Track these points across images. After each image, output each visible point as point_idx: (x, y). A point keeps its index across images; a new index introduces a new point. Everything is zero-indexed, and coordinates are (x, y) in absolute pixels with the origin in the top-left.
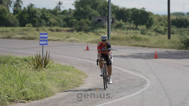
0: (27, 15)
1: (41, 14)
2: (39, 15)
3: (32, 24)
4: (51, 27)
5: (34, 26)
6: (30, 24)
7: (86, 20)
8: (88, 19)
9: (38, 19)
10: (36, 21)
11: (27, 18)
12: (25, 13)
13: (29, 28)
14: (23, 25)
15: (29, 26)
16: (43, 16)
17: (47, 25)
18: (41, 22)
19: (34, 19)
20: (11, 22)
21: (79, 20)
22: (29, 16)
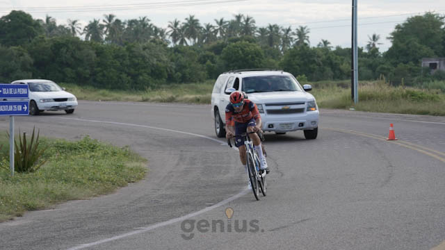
0: (298, 59)
1: (324, 57)
2: (320, 59)
3: (306, 76)
4: (342, 79)
5: (310, 79)
6: (304, 75)
7: (408, 66)
8: (411, 63)
9: (320, 65)
10: (314, 69)
11: (298, 65)
12: (295, 56)
15: (301, 79)
16: (328, 61)
17: (335, 77)
18: (322, 71)
19: (312, 66)
21: (396, 66)
22: (302, 62)
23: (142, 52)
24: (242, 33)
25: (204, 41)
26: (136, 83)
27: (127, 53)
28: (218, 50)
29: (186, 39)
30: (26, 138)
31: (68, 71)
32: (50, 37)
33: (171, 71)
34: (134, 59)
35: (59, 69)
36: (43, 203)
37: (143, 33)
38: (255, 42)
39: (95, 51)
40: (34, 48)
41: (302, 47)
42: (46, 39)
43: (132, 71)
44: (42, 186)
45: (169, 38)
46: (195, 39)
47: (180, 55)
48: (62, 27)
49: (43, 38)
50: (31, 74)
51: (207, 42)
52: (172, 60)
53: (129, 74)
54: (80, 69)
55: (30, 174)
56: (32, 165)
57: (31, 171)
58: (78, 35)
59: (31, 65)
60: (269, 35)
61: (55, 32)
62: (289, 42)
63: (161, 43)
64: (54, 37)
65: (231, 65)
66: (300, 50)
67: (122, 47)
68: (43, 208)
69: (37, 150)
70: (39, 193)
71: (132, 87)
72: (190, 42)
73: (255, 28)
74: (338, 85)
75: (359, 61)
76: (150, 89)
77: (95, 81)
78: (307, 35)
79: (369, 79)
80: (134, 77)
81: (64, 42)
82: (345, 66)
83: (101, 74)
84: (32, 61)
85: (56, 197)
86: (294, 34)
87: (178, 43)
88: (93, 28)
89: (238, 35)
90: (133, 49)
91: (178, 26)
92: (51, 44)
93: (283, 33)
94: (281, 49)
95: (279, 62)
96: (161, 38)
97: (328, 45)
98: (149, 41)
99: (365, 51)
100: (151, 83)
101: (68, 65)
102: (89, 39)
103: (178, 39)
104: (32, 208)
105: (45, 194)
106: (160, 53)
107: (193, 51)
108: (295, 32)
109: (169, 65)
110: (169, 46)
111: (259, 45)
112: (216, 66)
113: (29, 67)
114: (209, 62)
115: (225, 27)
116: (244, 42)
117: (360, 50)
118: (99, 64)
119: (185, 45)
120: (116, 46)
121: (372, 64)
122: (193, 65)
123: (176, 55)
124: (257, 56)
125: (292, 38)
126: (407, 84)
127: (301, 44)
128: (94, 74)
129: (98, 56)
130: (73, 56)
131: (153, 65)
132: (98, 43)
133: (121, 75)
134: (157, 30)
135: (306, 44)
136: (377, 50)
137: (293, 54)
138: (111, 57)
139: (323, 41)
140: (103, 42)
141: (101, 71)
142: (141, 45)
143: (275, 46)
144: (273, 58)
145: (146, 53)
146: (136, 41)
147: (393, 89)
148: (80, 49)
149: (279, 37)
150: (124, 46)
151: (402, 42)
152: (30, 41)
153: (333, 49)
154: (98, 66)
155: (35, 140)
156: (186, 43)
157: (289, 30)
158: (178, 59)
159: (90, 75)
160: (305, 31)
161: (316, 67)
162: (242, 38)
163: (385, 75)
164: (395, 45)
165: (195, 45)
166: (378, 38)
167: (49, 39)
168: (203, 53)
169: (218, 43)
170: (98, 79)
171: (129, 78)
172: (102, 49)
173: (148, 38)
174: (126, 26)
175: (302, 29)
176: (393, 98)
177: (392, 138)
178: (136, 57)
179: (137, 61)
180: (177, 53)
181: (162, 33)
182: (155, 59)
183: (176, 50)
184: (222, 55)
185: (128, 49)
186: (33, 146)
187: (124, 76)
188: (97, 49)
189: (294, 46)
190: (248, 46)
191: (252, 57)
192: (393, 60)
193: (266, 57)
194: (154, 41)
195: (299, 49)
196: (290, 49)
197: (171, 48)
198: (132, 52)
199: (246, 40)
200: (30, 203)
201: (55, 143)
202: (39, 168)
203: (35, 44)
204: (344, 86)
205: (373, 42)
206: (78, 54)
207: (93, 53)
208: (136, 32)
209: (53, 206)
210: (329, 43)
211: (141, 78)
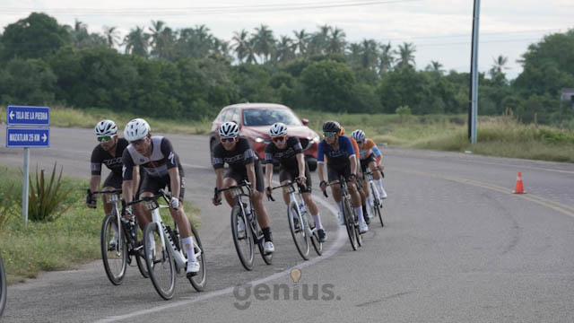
0: (400, 85)
1: (434, 84)
2: (429, 86)
3: (410, 107)
4: (456, 113)
5: (415, 113)
6: (406, 107)
7: (544, 98)
8: (547, 94)
9: (427, 94)
10: (420, 99)
11: (400, 93)
12: (396, 81)
13: (404, 115)
14: (391, 110)
15: (403, 112)
16: (439, 89)
17: (446, 110)
18: (431, 102)
19: (418, 95)
20: (363, 101)
21: (527, 98)
22: (405, 89)
23: (198, 71)
24: (328, 50)
25: (279, 59)
26: (189, 111)
27: (178, 72)
28: (296, 70)
29: (255, 55)
30: (45, 177)
31: (102, 92)
32: (80, 48)
33: (235, 96)
34: (187, 80)
35: (90, 89)
36: (64, 262)
37: (199, 46)
38: (345, 62)
39: (137, 68)
40: (59, 61)
41: (406, 71)
42: (74, 50)
43: (184, 95)
44: (62, 240)
45: (233, 54)
46: (266, 55)
47: (246, 76)
48: (95, 36)
49: (70, 49)
50: (53, 95)
51: (282, 60)
52: (236, 82)
53: (180, 99)
54: (117, 90)
55: (48, 223)
56: (50, 212)
57: (50, 220)
58: (115, 46)
59: (54, 83)
60: (363, 52)
61: (86, 41)
62: (389, 63)
63: (223, 60)
64: (84, 49)
65: (313, 90)
66: (403, 74)
67: (172, 64)
68: (63, 268)
69: (58, 193)
70: (58, 249)
71: (183, 116)
72: (260, 59)
73: (345, 43)
74: (451, 121)
75: (479, 91)
76: (206, 118)
77: (135, 106)
78: (412, 54)
79: (490, 113)
80: (187, 102)
81: (98, 54)
82: (460, 97)
83: (144, 97)
84: (55, 78)
85: (81, 254)
86: (395, 52)
87: (245, 60)
88: (136, 38)
89: (323, 52)
90: (187, 67)
91: (246, 39)
92: (81, 56)
93: (381, 51)
94: (378, 72)
95: (375, 89)
96: (222, 53)
97: (440, 69)
98: (207, 57)
99: (488, 77)
100: (208, 111)
101: (102, 85)
102: (130, 52)
103: (245, 55)
104: (48, 268)
105: (66, 249)
106: (221, 73)
107: (263, 72)
108: (398, 50)
109: (233, 89)
110: (233, 64)
111: (349, 66)
112: (293, 91)
113: (52, 86)
114: (283, 86)
115: (306, 41)
116: (330, 61)
117: (481, 76)
118: (141, 85)
119: (253, 62)
120: (165, 62)
121: (496, 95)
122: (263, 89)
123: (242, 76)
124: (347, 79)
125: (392, 58)
126: (541, 122)
127: (404, 67)
128: (135, 97)
129: (140, 74)
130: (108, 73)
131: (212, 87)
132: (142, 58)
133: (170, 100)
134: (218, 42)
135: (411, 66)
136: (503, 76)
137: (394, 79)
138: (157, 76)
139: (433, 62)
140: (147, 57)
141: (144, 94)
142: (196, 62)
143: (371, 68)
144: (368, 83)
145: (203, 72)
146: (189, 57)
147: (522, 128)
148: (117, 64)
149: (376, 55)
150: (174, 62)
151: (536, 67)
152: (54, 53)
153: (446, 74)
154: (141, 88)
155: (56, 180)
156: (255, 60)
157: (389, 47)
158: (244, 81)
159: (131, 99)
160: (410, 48)
161: (424, 96)
162: (328, 55)
163: (513, 108)
164: (527, 70)
165: (266, 63)
166: (506, 60)
167: (78, 50)
168: (277, 74)
169: (297, 62)
170: (140, 104)
171: (181, 103)
172: (147, 65)
173: (207, 52)
174: (178, 37)
175: (406, 46)
176: (522, 139)
177: (520, 191)
178: (190, 77)
179: (190, 82)
180: (243, 73)
181: (225, 46)
182: (214, 81)
183: (242, 69)
184: (302, 78)
185: (180, 66)
186: (52, 187)
187: (173, 101)
188: (139, 65)
189: (394, 67)
190: (335, 66)
191: (341, 81)
192: (524, 90)
193: (358, 81)
194: (213, 57)
195: (401, 72)
196: (390, 72)
197: (236, 67)
198: (184, 70)
199: (333, 59)
200: (47, 261)
201: (81, 184)
202: (60, 216)
203: (60, 56)
204: (459, 122)
205: (498, 65)
206: (115, 71)
207: (134, 71)
208: (191, 44)
209: (77, 266)
210: (440, 66)
211: (195, 104)
